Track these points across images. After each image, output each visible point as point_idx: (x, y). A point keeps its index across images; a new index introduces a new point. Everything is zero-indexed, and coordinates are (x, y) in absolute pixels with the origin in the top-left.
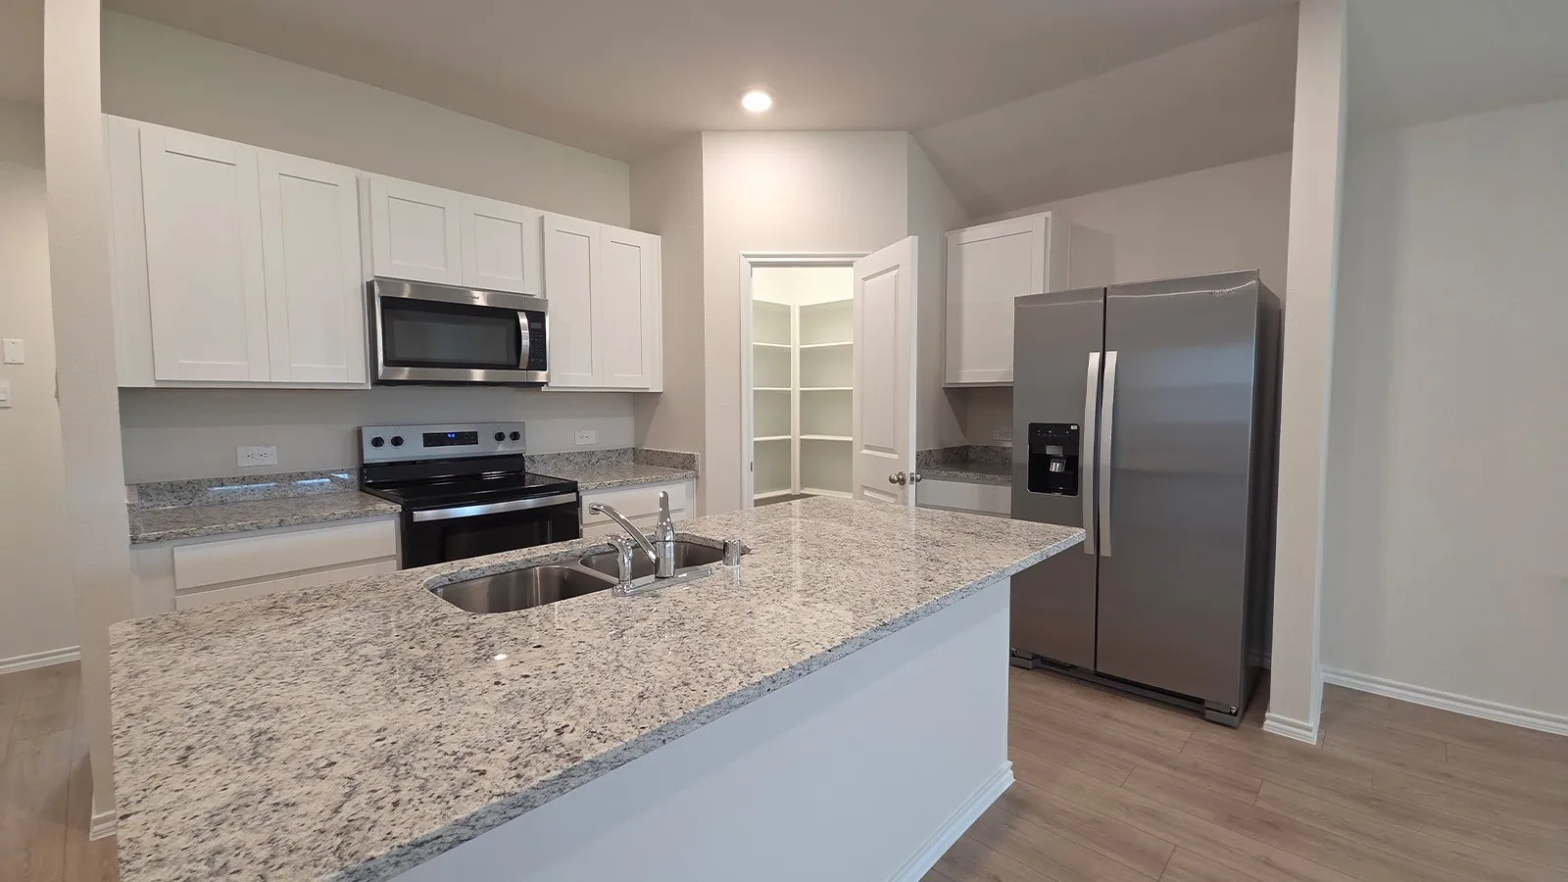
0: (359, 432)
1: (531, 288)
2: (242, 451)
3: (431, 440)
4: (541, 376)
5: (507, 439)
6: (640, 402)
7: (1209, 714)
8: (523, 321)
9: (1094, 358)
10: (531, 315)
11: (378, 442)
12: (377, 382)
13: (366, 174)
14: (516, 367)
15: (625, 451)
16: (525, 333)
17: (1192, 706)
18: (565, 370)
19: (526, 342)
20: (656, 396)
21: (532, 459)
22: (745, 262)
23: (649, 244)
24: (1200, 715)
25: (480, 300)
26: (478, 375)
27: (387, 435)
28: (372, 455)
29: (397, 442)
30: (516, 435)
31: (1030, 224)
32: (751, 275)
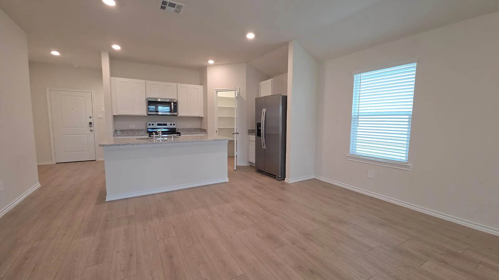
0: (146, 123)
1: (175, 98)
2: (130, 125)
3: (159, 125)
4: (176, 114)
6: (200, 118)
7: (277, 178)
8: (172, 104)
9: (263, 109)
10: (174, 103)
11: (150, 125)
12: (148, 115)
13: (146, 81)
14: (171, 112)
15: (198, 128)
16: (172, 106)
17: (273, 176)
18: (182, 112)
20: (202, 117)
21: (178, 129)
22: (215, 91)
23: (201, 87)
24: (275, 178)
25: (159, 100)
27: (151, 123)
28: (149, 127)
29: (153, 125)
30: (174, 125)
31: (269, 81)
32: (217, 93)
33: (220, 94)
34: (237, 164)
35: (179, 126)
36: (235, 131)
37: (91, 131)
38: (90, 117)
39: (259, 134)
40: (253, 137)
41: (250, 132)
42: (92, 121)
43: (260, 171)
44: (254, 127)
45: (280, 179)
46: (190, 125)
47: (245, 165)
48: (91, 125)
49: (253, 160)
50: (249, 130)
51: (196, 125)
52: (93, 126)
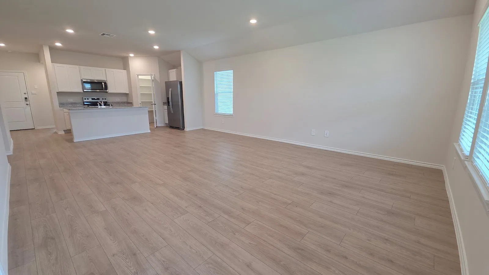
0: (83, 98)
1: (104, 79)
3: (92, 99)
4: (107, 91)
5: (104, 99)
6: (126, 95)
8: (103, 84)
9: (170, 89)
10: (105, 83)
11: (85, 99)
12: (84, 92)
13: (80, 66)
14: (103, 90)
15: (125, 102)
16: (103, 85)
17: (178, 128)
18: (110, 90)
19: (104, 86)
20: (128, 94)
21: (109, 102)
22: (136, 75)
23: (125, 72)
24: (180, 129)
25: (96, 81)
26: (98, 91)
28: (85, 101)
29: (88, 99)
30: (105, 99)
31: (175, 70)
32: (138, 77)
33: (140, 77)
34: (156, 124)
35: (109, 100)
36: (153, 103)
37: (27, 105)
38: (25, 94)
39: (169, 105)
40: (166, 107)
41: (164, 104)
42: (27, 97)
43: (172, 127)
44: (166, 101)
45: (182, 129)
46: (118, 99)
47: (163, 126)
48: (27, 100)
49: (167, 122)
50: (163, 102)
51: (124, 99)
52: (28, 101)
